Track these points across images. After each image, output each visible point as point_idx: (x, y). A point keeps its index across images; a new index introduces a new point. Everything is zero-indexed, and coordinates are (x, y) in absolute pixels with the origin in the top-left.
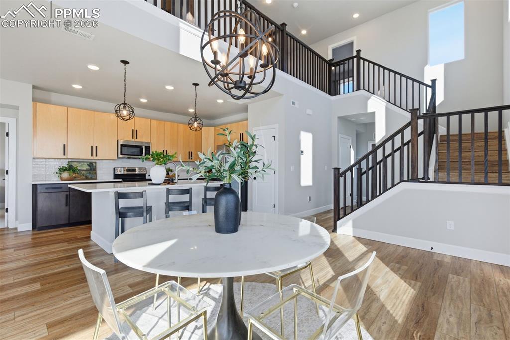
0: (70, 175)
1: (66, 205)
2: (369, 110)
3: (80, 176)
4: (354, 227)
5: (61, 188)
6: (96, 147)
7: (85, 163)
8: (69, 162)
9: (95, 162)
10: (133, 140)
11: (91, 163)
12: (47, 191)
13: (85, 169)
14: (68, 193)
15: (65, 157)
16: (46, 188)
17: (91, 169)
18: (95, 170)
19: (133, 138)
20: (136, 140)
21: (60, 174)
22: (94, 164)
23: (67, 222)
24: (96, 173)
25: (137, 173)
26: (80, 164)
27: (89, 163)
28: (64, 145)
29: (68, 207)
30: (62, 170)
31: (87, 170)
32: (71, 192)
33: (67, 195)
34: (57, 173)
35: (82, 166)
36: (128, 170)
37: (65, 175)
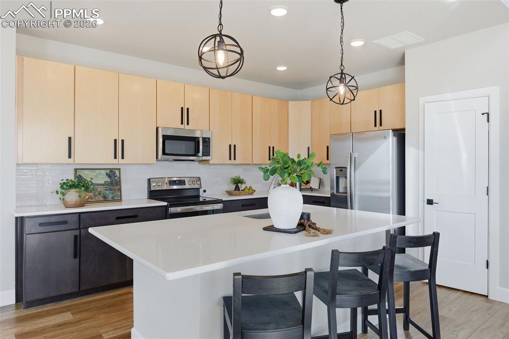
0: (80, 196)
1: (75, 257)
3: (95, 196)
5: (65, 222)
6: (123, 141)
7: (103, 172)
8: (76, 170)
9: (119, 169)
10: (182, 127)
11: (112, 170)
12: (42, 229)
13: (102, 182)
14: (77, 233)
15: (71, 161)
16: (41, 225)
17: (112, 182)
18: (118, 183)
19: (182, 123)
20: (187, 127)
21: (63, 194)
22: (117, 172)
23: (76, 289)
24: (120, 190)
25: (187, 186)
26: (95, 174)
27: (108, 171)
28: (70, 139)
29: (77, 259)
30: (67, 186)
31: (106, 184)
32: (82, 230)
33: (76, 237)
34: (57, 192)
35: (96, 176)
36: (172, 183)
37: (73, 196)
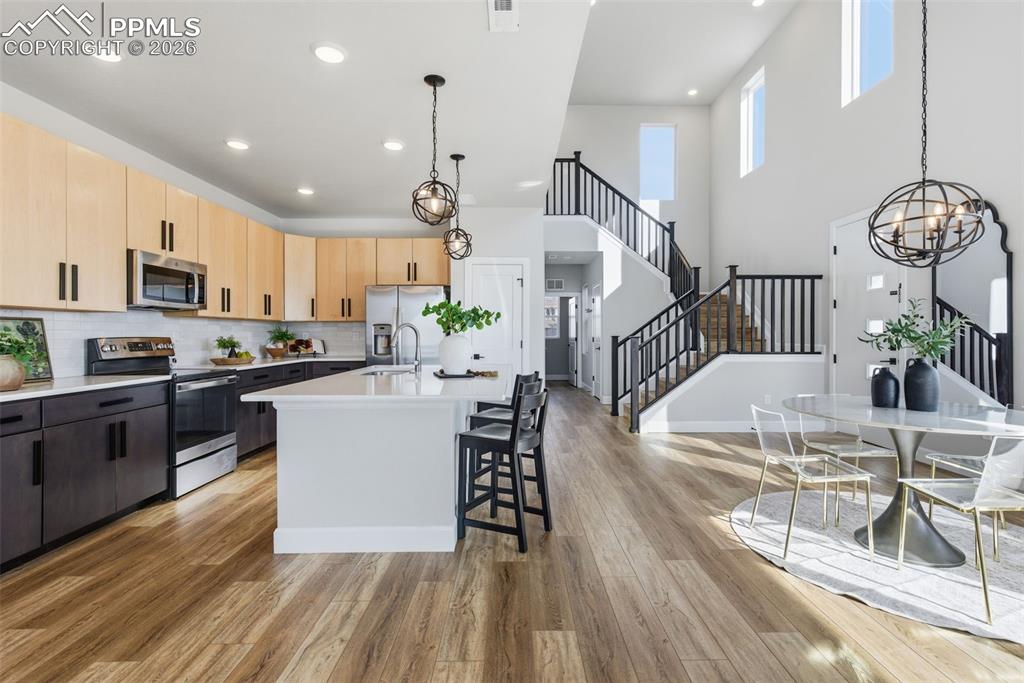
2: (600, 250)
4: (669, 419)
